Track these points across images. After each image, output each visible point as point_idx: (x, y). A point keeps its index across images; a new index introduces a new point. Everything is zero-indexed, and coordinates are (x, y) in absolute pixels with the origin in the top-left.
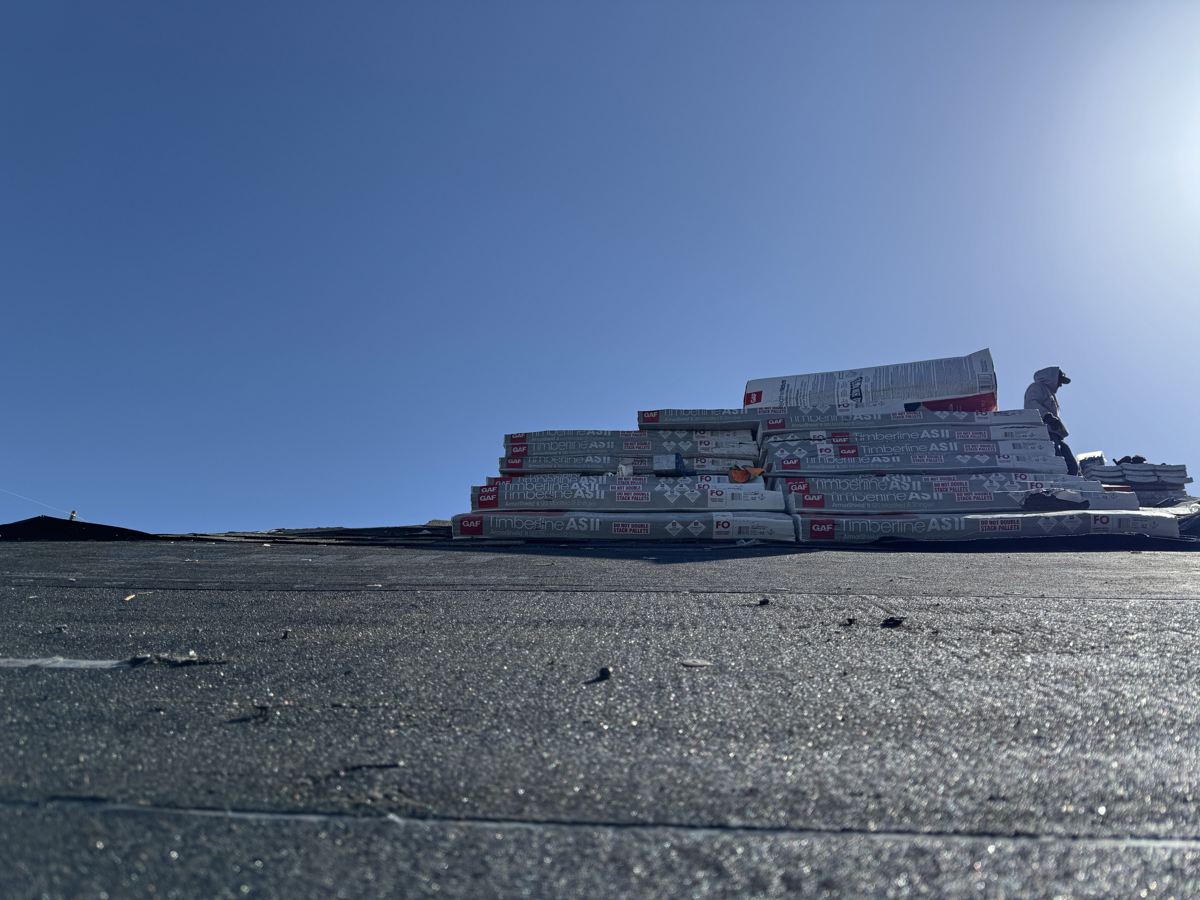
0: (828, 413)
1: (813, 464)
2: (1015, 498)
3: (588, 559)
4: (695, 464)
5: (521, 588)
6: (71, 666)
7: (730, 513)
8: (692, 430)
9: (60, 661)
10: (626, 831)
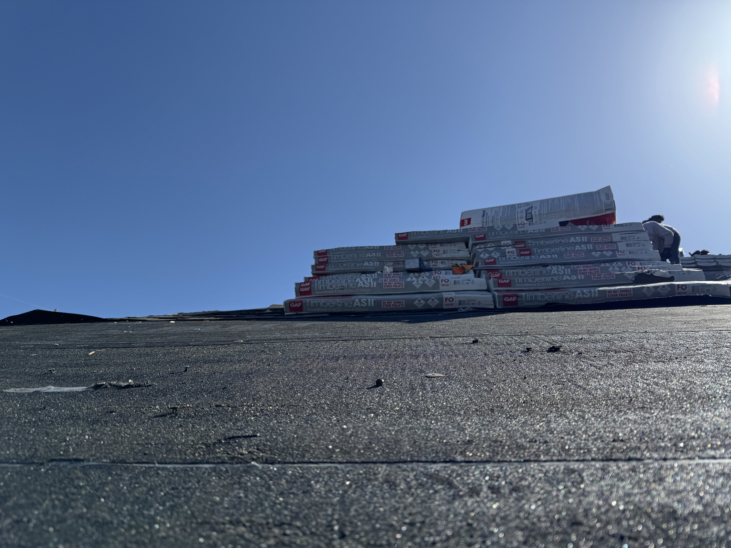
0: (512, 229)
1: (504, 261)
2: (628, 277)
3: (367, 323)
4: (431, 264)
5: (327, 339)
6: (58, 391)
7: (453, 293)
8: (429, 244)
9: (52, 389)
10: (394, 466)
